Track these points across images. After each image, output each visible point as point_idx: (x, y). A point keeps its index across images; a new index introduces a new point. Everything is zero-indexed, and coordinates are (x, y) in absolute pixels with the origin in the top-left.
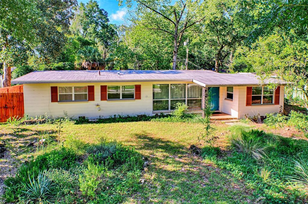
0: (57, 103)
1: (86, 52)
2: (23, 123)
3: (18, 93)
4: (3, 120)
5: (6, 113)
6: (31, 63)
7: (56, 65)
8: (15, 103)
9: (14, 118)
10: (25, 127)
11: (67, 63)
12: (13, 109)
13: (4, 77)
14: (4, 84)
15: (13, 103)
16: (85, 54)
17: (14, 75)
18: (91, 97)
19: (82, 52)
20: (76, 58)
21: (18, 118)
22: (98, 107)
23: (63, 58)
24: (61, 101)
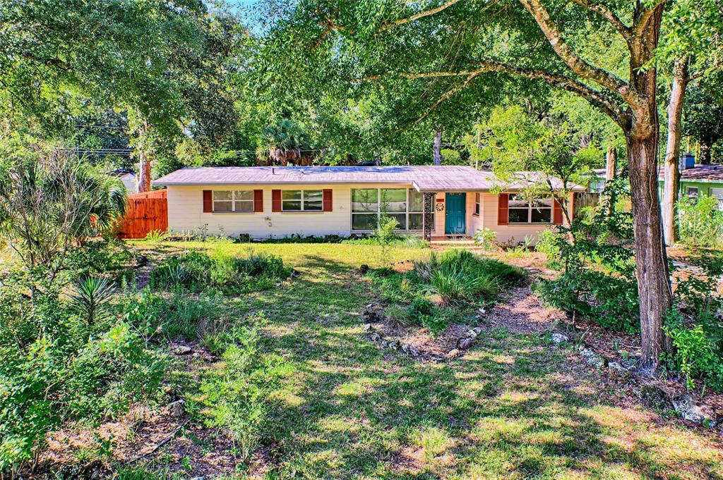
0: (210, 214)
1: (276, 131)
2: (166, 240)
3: (160, 199)
4: (142, 235)
5: (146, 225)
6: (181, 152)
7: (223, 155)
8: (157, 213)
9: (155, 232)
10: (168, 243)
11: (243, 151)
12: (155, 220)
13: (140, 177)
14: (140, 188)
15: (154, 211)
16: (275, 135)
17: (154, 173)
18: (259, 207)
19: (270, 131)
20: (259, 142)
21: (160, 233)
22: (268, 221)
23: (238, 143)
24: (217, 211)
